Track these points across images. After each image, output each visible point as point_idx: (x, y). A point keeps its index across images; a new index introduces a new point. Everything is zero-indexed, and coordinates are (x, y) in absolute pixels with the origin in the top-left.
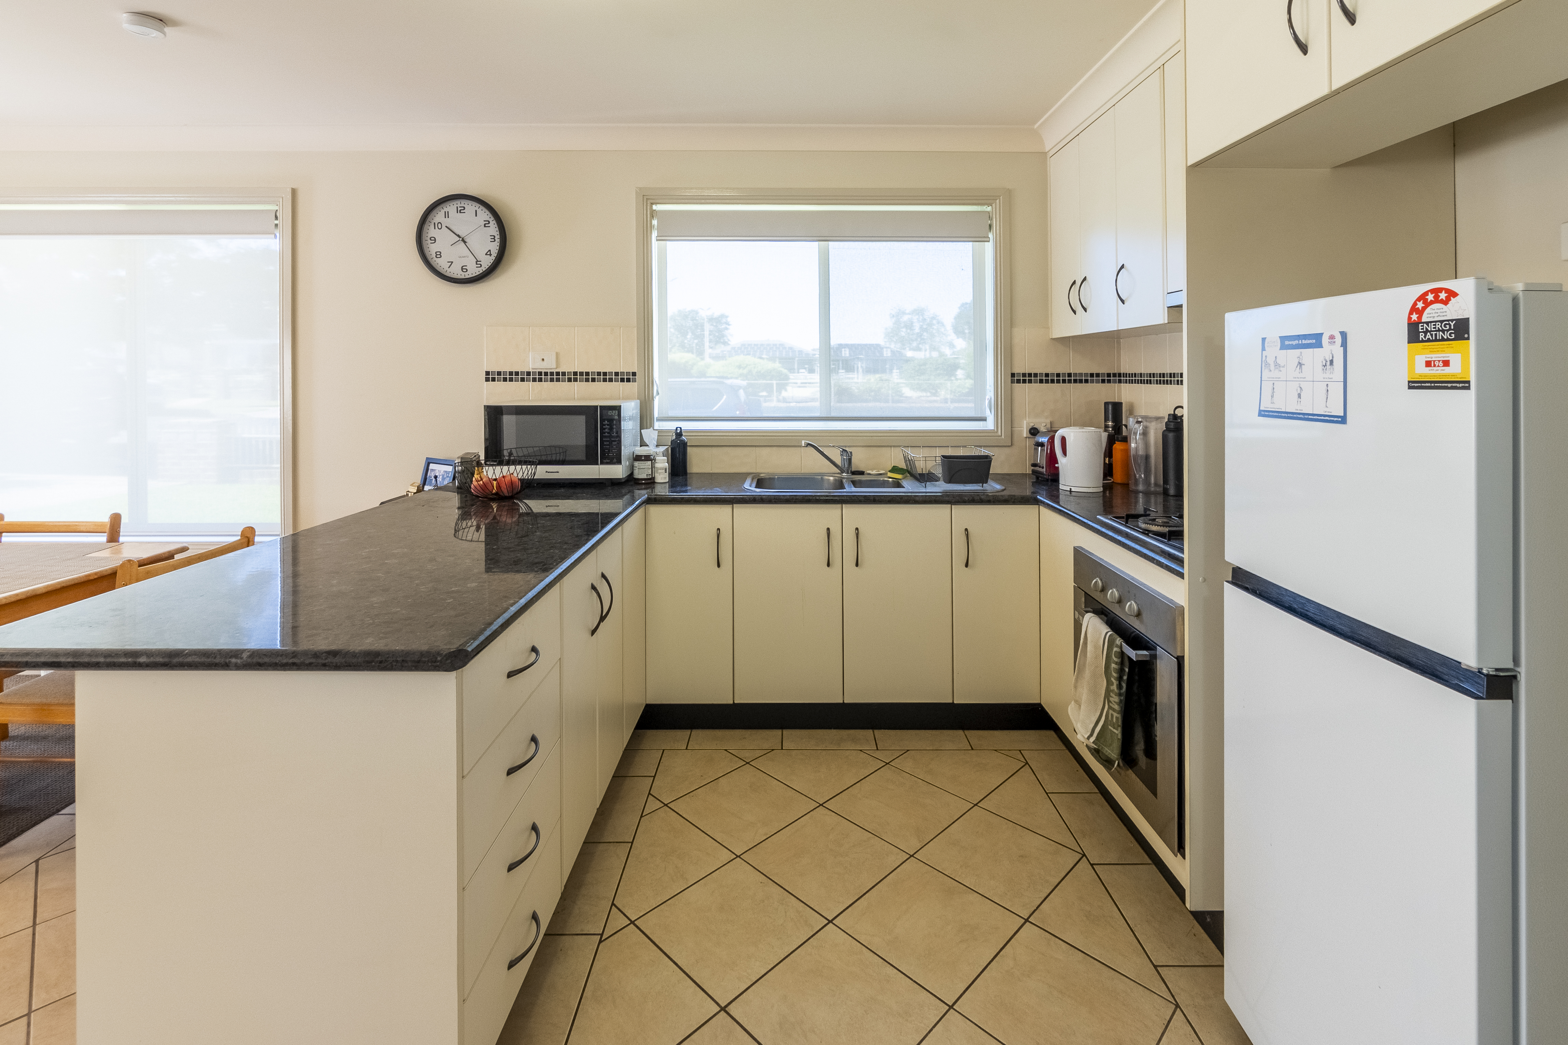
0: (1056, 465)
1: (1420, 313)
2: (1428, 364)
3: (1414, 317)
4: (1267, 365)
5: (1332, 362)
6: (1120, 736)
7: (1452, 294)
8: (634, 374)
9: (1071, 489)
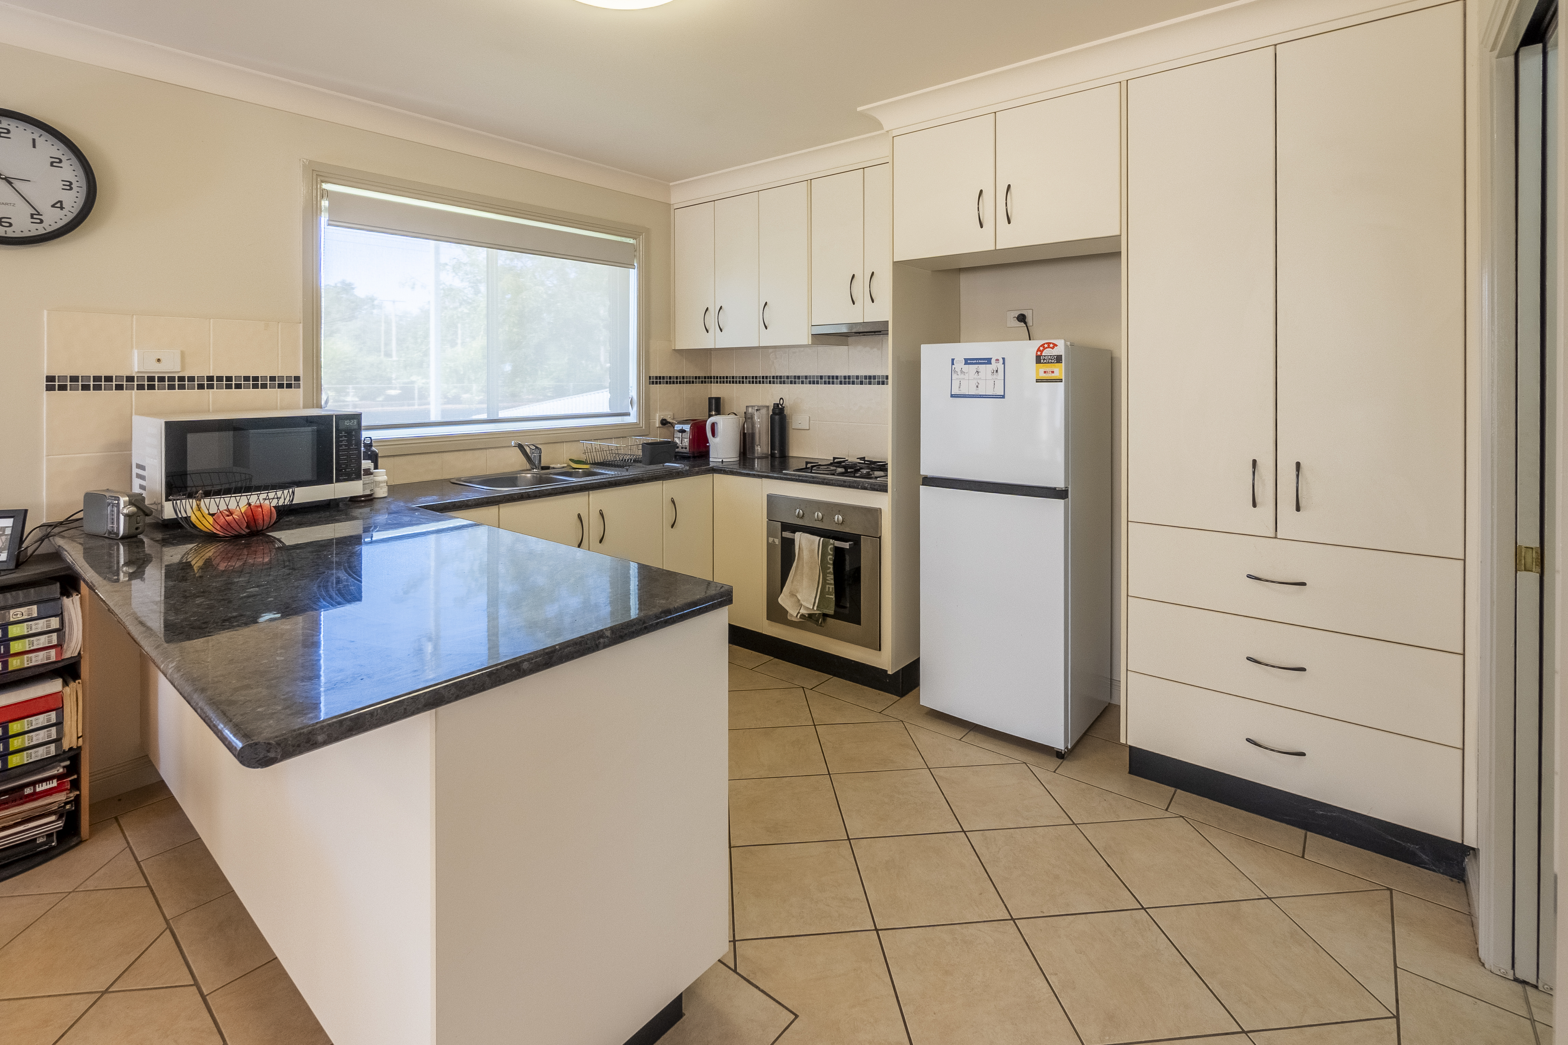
0: (708, 444)
1: (1042, 352)
2: (1045, 372)
3: (1039, 353)
4: (955, 372)
5: (997, 371)
6: (834, 599)
7: (1055, 345)
8: (297, 379)
9: (722, 460)
